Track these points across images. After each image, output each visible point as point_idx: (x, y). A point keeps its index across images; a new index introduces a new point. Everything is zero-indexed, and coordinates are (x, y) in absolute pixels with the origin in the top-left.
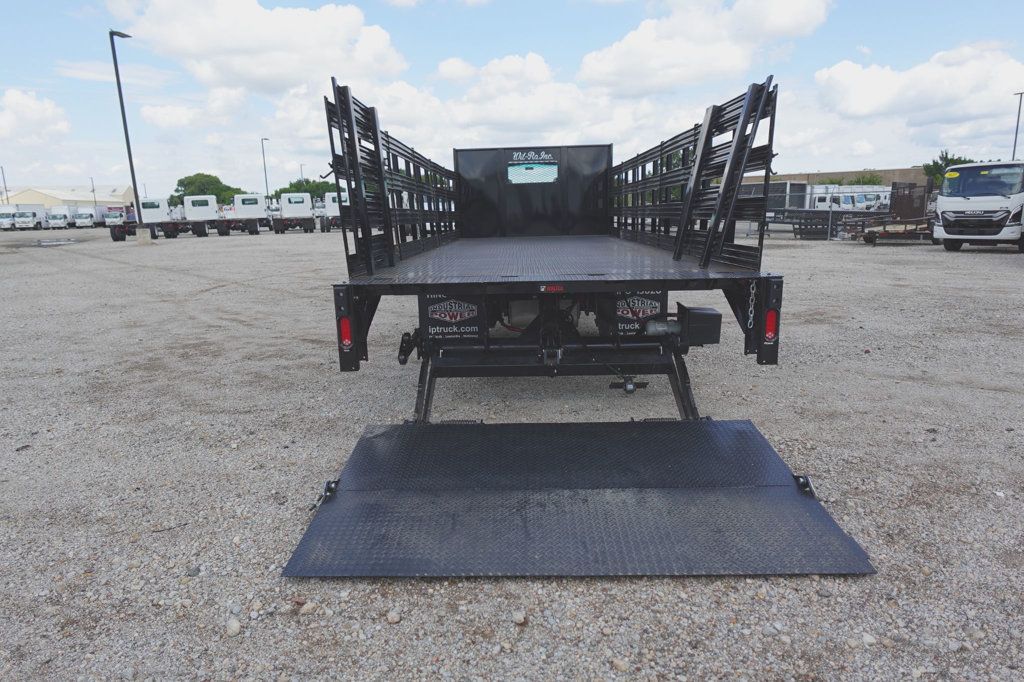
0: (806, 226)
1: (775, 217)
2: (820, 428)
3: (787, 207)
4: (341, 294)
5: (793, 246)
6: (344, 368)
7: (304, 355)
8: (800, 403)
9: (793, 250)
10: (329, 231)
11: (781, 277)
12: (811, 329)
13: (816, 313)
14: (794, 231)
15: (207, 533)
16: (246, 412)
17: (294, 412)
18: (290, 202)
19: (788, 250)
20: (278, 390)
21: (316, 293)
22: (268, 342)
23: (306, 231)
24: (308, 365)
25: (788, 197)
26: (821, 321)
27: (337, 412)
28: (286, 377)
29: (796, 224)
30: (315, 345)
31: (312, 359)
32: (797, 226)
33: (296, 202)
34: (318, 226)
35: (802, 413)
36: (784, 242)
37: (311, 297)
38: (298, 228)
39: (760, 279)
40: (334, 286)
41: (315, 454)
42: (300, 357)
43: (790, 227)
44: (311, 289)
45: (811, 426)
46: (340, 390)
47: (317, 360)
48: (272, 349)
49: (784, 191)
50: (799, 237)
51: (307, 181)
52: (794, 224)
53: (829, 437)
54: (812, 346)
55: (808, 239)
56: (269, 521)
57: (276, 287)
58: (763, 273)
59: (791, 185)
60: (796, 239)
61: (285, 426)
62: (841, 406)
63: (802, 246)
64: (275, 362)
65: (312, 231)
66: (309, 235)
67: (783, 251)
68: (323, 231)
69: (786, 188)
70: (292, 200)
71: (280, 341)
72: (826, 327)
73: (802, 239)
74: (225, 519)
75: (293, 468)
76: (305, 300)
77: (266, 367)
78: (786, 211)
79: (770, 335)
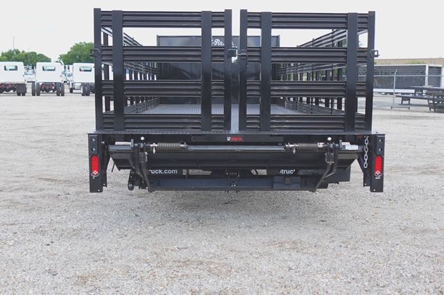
0: (438, 102)
1: (415, 94)
2: (415, 238)
3: (426, 86)
4: (94, 140)
5: (426, 117)
6: (92, 190)
7: (44, 189)
8: (405, 224)
9: (425, 120)
10: (38, 95)
11: (384, 135)
12: (425, 177)
13: (431, 168)
14: (429, 105)
15: (9, 289)
16: (12, 224)
17: (47, 225)
18: (5, 69)
19: (422, 121)
20: (30, 210)
21: (40, 145)
22: (12, 179)
23: (19, 95)
24: (50, 196)
25: (427, 78)
26: (432, 173)
27: (79, 225)
28: (34, 203)
29: (431, 99)
30: (50, 183)
31: (50, 192)
32: (431, 102)
33: (10, 70)
34: (29, 90)
35: (405, 230)
36: (421, 114)
37: (37, 148)
38: (12, 91)
39: (370, 135)
40: (89, 134)
41: (69, 249)
42: (41, 190)
43: (425, 102)
44: (35, 141)
45: (409, 237)
46: (78, 212)
47: (56, 193)
48: (18, 184)
49: (423, 73)
50: (432, 110)
51: (17, 52)
52: (429, 99)
53: (419, 243)
54: (422, 189)
55: (440, 112)
56: (49, 283)
57: (6, 139)
58: (373, 132)
59: (429, 67)
60: (430, 112)
61: (43, 233)
62: (432, 226)
63: (434, 118)
64: (22, 193)
65: (24, 95)
66: (21, 97)
67: (418, 122)
68: (33, 95)
69: (425, 70)
70: (8, 68)
71: (21, 179)
72: (436, 177)
73: (435, 112)
74: (19, 283)
75: (56, 257)
76: (33, 150)
77: (18, 196)
78: (425, 89)
79: (378, 172)
